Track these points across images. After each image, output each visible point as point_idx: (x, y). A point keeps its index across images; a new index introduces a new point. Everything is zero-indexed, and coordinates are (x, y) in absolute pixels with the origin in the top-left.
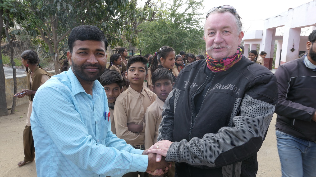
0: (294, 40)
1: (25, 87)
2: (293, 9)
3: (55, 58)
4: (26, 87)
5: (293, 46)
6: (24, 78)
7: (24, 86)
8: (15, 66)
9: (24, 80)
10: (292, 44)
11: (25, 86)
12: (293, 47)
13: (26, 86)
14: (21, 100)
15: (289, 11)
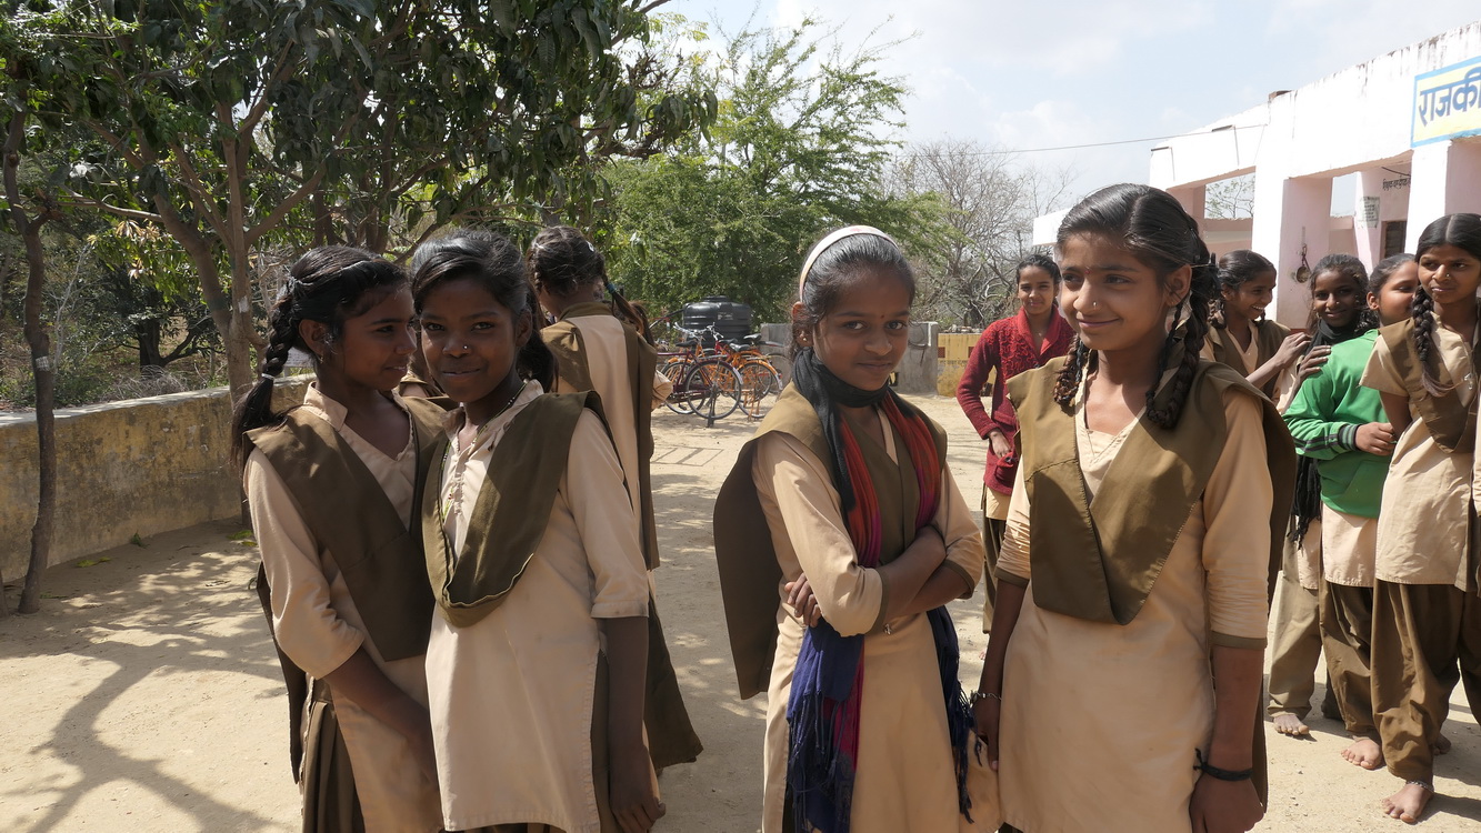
0: (1304, 228)
1: (77, 472)
2: (1293, 93)
3: (233, 323)
4: (82, 474)
5: (1304, 255)
6: (74, 426)
7: (74, 467)
8: (46, 354)
9: (76, 435)
10: (1300, 250)
11: (80, 467)
12: (1304, 259)
13: (85, 465)
14: (57, 539)
15: (1272, 105)
